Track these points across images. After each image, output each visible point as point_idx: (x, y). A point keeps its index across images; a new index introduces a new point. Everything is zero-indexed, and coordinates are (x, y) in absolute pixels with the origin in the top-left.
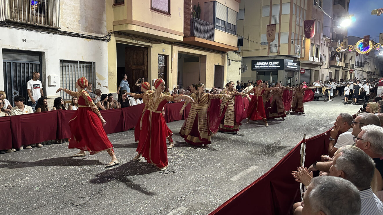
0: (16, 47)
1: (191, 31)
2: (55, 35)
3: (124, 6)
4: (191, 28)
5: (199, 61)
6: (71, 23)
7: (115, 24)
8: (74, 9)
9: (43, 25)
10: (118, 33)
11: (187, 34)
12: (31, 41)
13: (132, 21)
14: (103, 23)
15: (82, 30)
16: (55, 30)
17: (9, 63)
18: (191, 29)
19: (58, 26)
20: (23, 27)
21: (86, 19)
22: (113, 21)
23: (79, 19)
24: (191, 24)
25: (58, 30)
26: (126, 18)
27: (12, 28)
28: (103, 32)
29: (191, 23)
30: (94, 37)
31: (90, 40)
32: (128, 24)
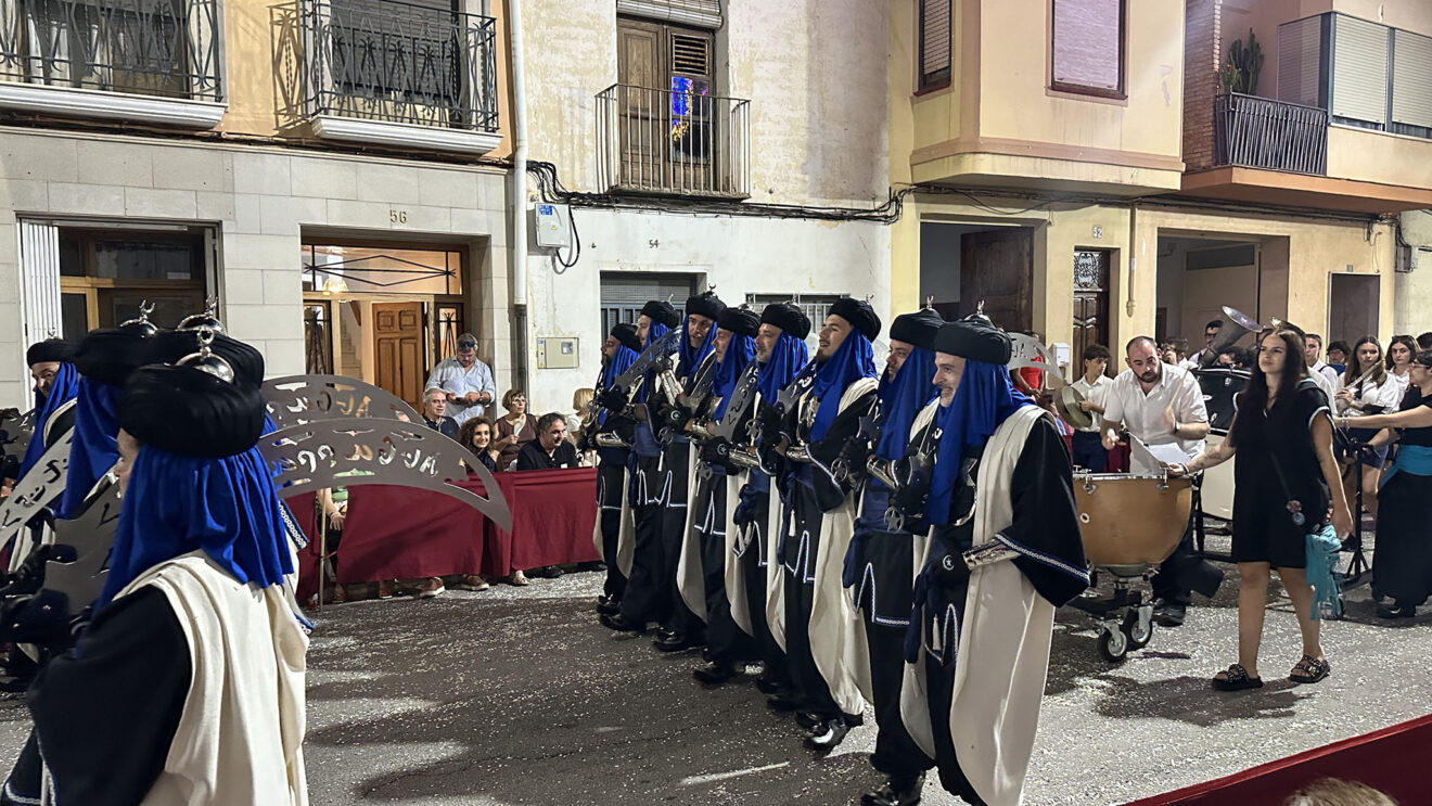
0: (633, 265)
1: (1217, 147)
2: (735, 218)
3: (950, 92)
4: (1215, 136)
5: (1253, 264)
6: (780, 176)
7: (919, 158)
8: (789, 127)
9: (703, 193)
10: (928, 190)
11: (1196, 160)
12: (671, 242)
13: (977, 144)
14: (878, 160)
15: (813, 195)
16: (734, 204)
17: (614, 313)
18: (1216, 141)
19: (742, 191)
20: (653, 203)
21: (824, 159)
22: (913, 148)
23: (803, 161)
24: (1215, 121)
25: (744, 201)
26: (958, 136)
27: (622, 210)
28: (878, 193)
29: (1215, 115)
30: (848, 212)
31: (834, 222)
32: (965, 153)
